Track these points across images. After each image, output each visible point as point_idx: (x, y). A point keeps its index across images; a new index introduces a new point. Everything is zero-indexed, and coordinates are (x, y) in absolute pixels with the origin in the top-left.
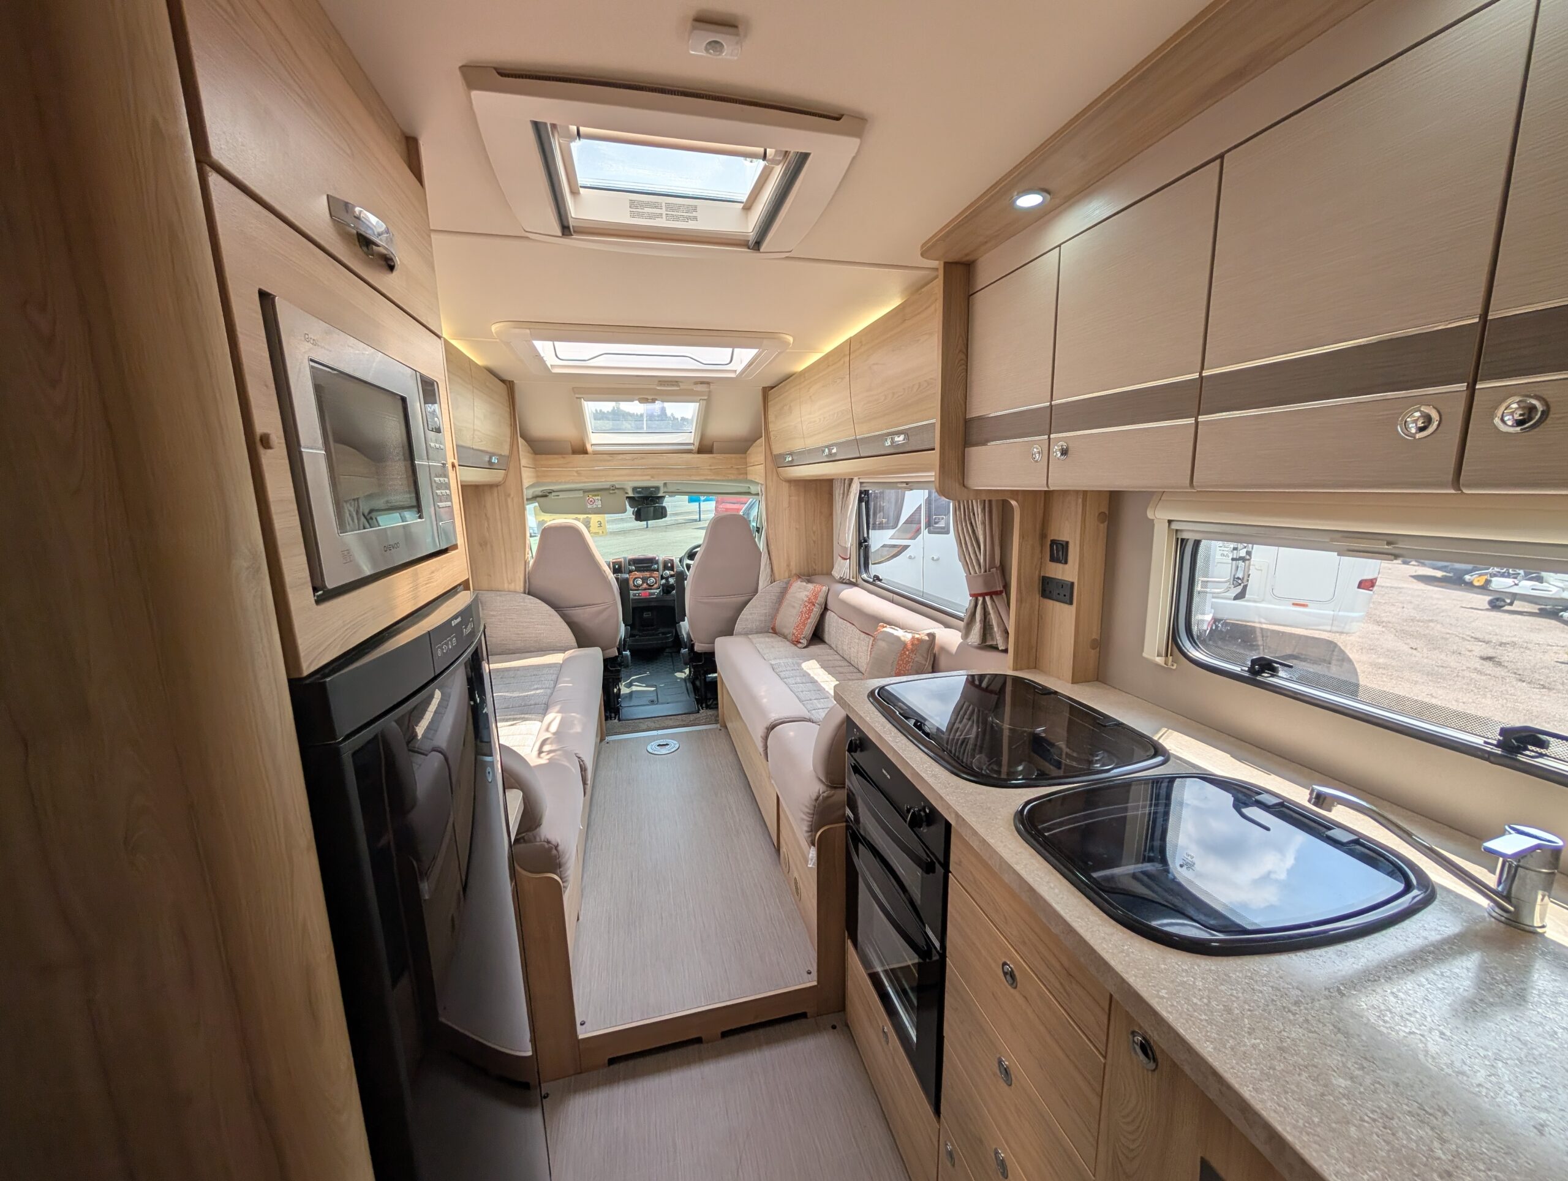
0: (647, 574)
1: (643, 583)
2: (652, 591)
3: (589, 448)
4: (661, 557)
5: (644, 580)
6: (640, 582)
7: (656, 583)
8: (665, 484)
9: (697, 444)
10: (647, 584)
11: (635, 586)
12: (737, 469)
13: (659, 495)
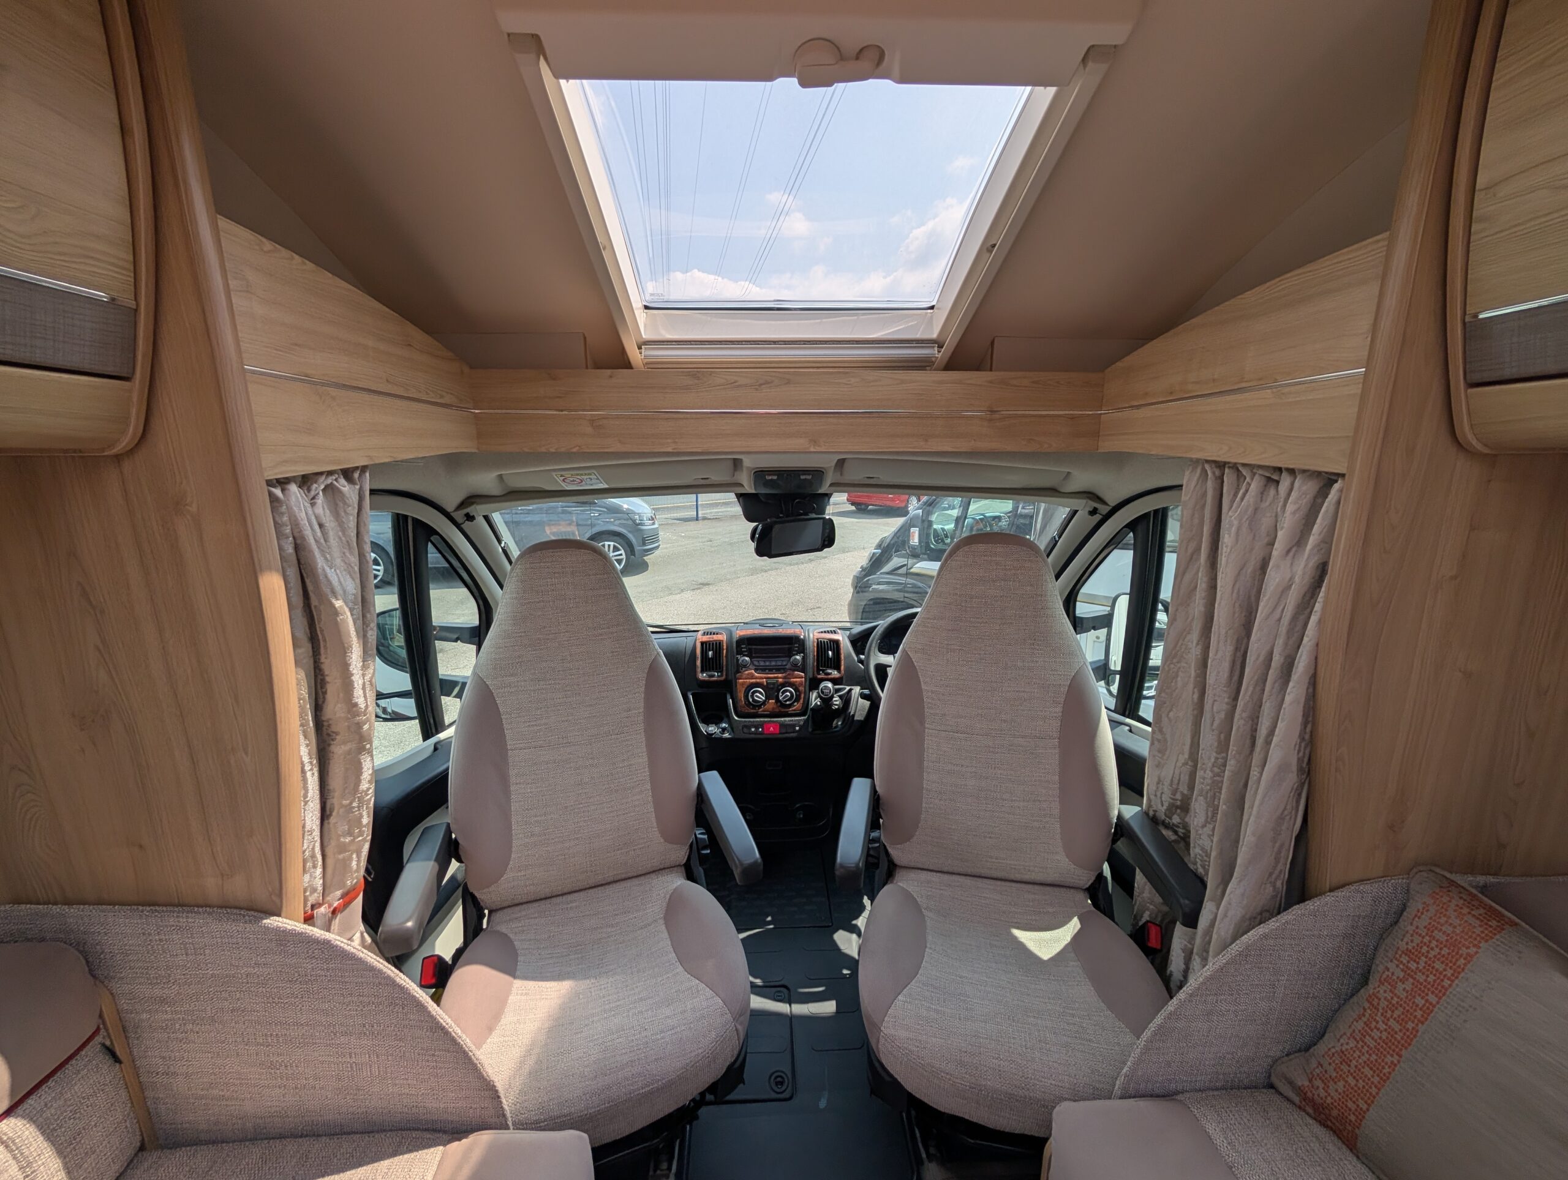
0: (780, 677)
1: (768, 698)
2: (787, 720)
3: (635, 356)
4: (812, 635)
5: (772, 690)
6: (760, 697)
7: (797, 700)
8: (841, 463)
9: (950, 343)
10: (778, 700)
11: (748, 704)
12: (1072, 418)
13: (821, 491)
